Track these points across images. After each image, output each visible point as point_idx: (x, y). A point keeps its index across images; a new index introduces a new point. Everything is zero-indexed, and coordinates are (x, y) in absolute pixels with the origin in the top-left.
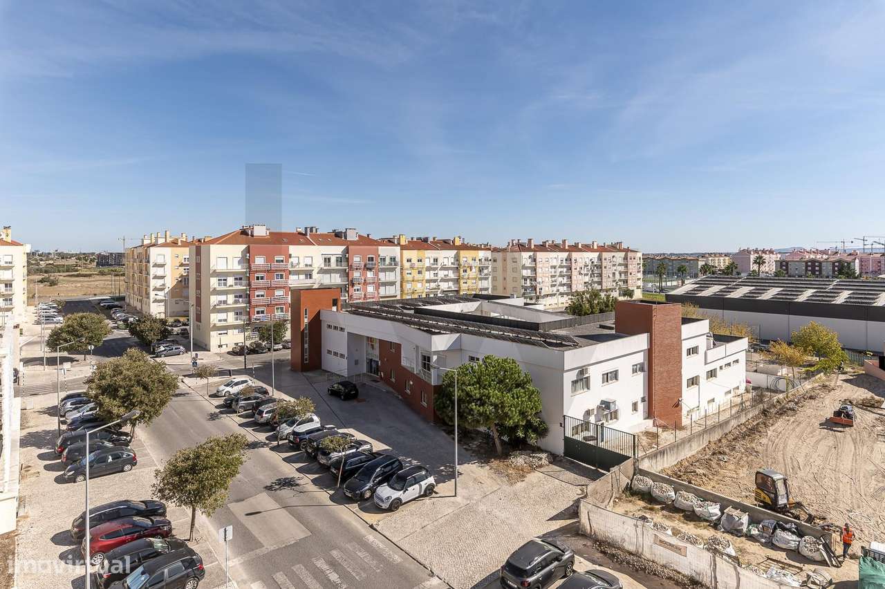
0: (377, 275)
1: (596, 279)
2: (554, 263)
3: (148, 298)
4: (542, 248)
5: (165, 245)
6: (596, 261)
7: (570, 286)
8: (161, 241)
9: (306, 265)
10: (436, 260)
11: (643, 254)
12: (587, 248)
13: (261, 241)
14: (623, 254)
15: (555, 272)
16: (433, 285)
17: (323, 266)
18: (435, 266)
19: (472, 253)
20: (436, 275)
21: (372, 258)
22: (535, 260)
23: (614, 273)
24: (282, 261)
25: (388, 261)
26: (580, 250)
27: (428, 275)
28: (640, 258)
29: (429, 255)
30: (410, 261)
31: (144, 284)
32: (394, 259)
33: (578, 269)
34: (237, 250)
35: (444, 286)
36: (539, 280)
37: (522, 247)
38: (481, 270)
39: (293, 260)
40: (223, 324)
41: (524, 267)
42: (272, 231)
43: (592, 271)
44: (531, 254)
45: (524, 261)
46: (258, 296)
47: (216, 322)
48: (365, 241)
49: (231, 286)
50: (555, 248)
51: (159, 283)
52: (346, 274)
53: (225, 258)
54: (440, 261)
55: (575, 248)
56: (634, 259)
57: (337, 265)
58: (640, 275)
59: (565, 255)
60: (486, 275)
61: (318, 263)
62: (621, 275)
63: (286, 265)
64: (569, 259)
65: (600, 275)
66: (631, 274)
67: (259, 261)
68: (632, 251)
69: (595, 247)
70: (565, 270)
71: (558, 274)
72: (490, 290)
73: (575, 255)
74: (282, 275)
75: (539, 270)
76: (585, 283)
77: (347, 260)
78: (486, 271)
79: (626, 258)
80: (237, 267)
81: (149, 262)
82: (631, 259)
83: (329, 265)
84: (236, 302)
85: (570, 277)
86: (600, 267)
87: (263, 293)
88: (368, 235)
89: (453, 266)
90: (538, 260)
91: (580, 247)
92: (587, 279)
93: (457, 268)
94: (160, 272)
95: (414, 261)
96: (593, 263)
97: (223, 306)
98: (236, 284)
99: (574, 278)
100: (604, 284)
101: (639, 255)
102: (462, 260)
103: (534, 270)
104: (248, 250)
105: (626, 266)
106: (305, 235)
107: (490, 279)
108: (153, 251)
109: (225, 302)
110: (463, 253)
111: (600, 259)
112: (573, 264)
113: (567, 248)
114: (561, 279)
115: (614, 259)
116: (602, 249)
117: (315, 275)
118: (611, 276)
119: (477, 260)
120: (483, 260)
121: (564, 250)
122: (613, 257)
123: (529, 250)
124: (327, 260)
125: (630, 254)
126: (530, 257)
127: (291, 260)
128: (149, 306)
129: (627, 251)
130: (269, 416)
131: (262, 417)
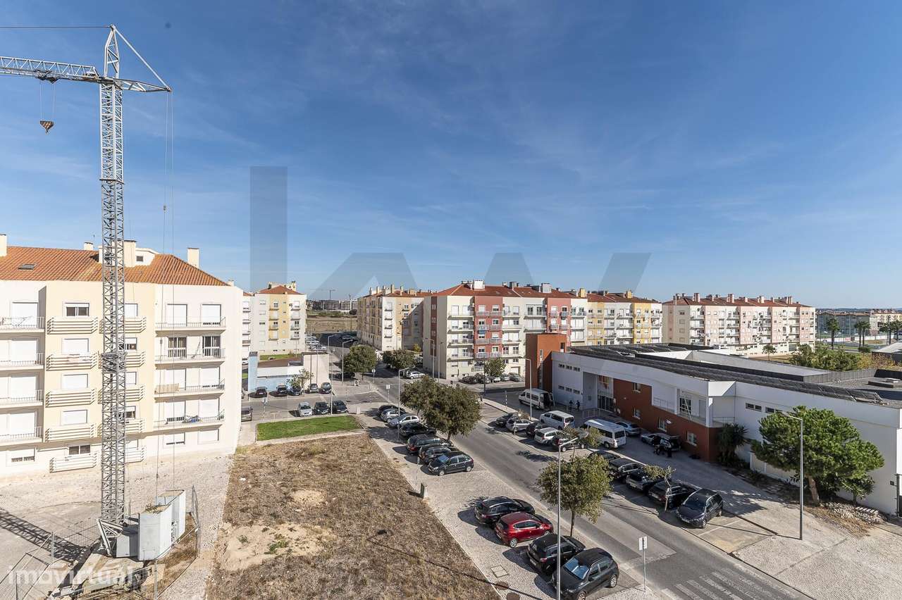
0: (569, 323)
1: (765, 333)
2: (722, 315)
3: (381, 335)
4: (708, 301)
5: (391, 295)
6: (765, 315)
7: (738, 339)
8: (388, 292)
9: (514, 313)
10: (613, 311)
11: (816, 310)
12: (754, 302)
13: (480, 293)
14: (794, 309)
15: (723, 325)
16: (610, 332)
17: (527, 313)
18: (612, 317)
19: (645, 306)
20: (613, 324)
21: (566, 308)
22: (703, 313)
23: (784, 329)
24: (498, 310)
25: (577, 311)
26: (747, 305)
27: (606, 324)
28: (813, 313)
29: (608, 306)
30: (592, 311)
31: (377, 324)
32: (583, 310)
33: (747, 323)
34: (466, 300)
35: (620, 334)
36: (707, 331)
37: (688, 301)
38: (653, 321)
39: (505, 309)
40: (455, 358)
41: (692, 319)
42: (487, 285)
43: (761, 325)
44: (700, 307)
45: (692, 314)
46: (480, 337)
47: (450, 356)
48: (556, 294)
49: (461, 329)
50: (721, 302)
51: (389, 323)
52: (545, 322)
53: (458, 306)
54: (616, 312)
55: (740, 302)
56: (807, 314)
57: (538, 314)
58: (813, 330)
59: (733, 309)
60: (657, 325)
61: (523, 312)
62: (791, 330)
63: (501, 313)
64: (738, 313)
65: (770, 329)
66: (803, 329)
67: (482, 309)
68: (804, 306)
69: (763, 302)
70: (734, 322)
71: (726, 327)
72: (660, 340)
73: (743, 309)
74: (497, 321)
75: (707, 322)
76: (753, 336)
77: (546, 310)
78: (657, 322)
79: (797, 313)
80: (466, 313)
81: (381, 308)
82: (803, 314)
83: (532, 314)
84: (464, 341)
85: (738, 330)
86: (770, 321)
87: (483, 335)
88: (557, 289)
89: (627, 317)
90: (707, 313)
91: (746, 301)
92: (756, 332)
93: (632, 319)
94: (388, 315)
95: (595, 312)
96: (762, 317)
97: (456, 344)
98: (464, 327)
99: (742, 330)
100: (774, 338)
101: (813, 310)
102: (636, 312)
103: (703, 322)
104: (473, 301)
105: (798, 321)
106: (511, 288)
107: (660, 329)
108: (384, 300)
109: (457, 341)
110: (637, 305)
111: (770, 313)
112: (742, 317)
113: (733, 302)
114: (728, 331)
115: (785, 313)
116: (770, 303)
117: (521, 321)
118: (781, 330)
119: (650, 312)
120: (655, 312)
121: (730, 304)
122: (784, 311)
123: (696, 303)
124: (530, 310)
125: (802, 309)
126: (698, 310)
127: (504, 309)
128: (381, 341)
129: (798, 305)
130: (550, 438)
131: (544, 439)
